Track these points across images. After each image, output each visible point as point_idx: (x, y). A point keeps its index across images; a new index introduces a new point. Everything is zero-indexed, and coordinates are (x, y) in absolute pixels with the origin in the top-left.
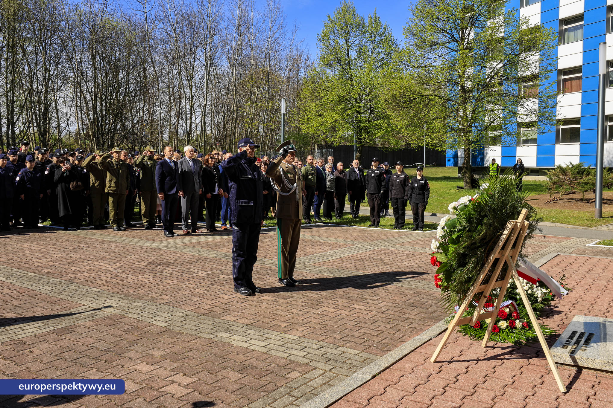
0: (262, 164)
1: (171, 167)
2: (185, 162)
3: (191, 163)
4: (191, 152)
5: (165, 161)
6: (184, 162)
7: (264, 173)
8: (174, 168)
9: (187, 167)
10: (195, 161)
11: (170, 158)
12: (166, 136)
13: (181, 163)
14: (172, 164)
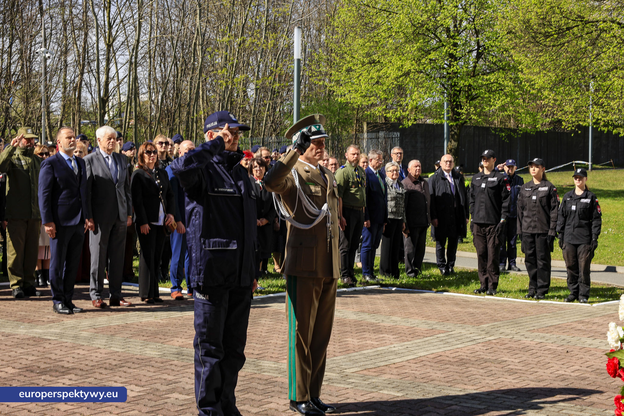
0: (255, 163)
1: (71, 170)
2: (98, 159)
3: (110, 162)
4: (110, 139)
5: (59, 158)
6: (95, 161)
7: (258, 182)
8: (76, 171)
9: (103, 170)
10: (118, 158)
11: (68, 152)
12: (56, 105)
13: (91, 161)
14: (73, 164)
